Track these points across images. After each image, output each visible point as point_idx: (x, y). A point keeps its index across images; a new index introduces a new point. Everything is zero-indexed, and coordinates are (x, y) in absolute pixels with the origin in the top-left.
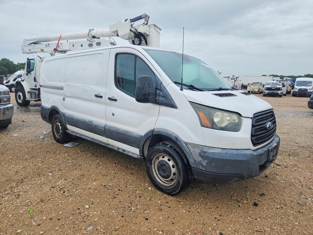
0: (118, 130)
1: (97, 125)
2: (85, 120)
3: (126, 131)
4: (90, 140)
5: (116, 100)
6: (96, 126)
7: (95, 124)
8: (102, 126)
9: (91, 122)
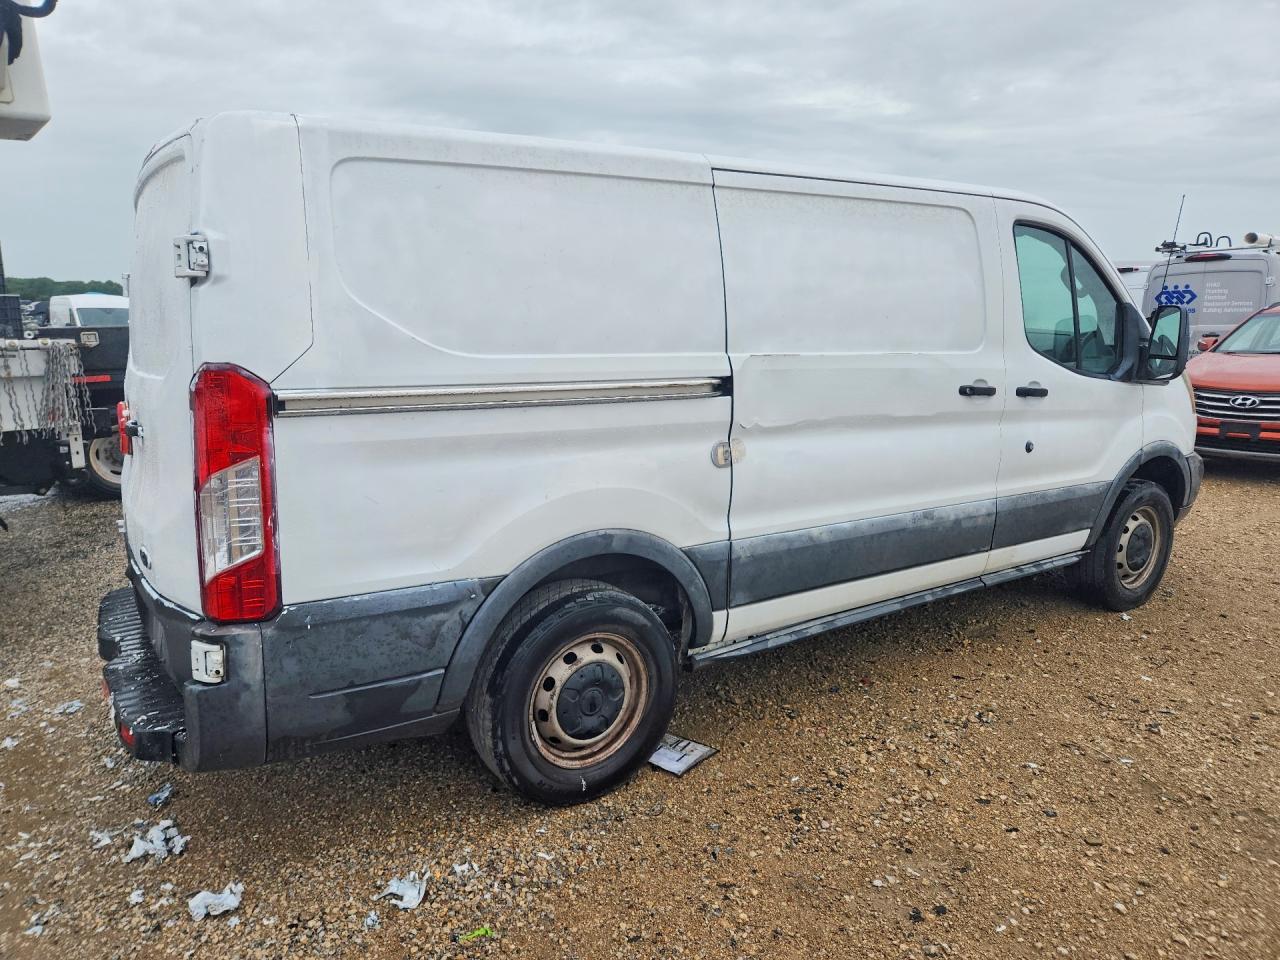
0: (1043, 496)
1: (962, 516)
2: (894, 521)
3: (1069, 490)
4: (897, 607)
5: (1043, 393)
6: (957, 522)
7: (952, 517)
8: (984, 511)
9: (927, 515)
